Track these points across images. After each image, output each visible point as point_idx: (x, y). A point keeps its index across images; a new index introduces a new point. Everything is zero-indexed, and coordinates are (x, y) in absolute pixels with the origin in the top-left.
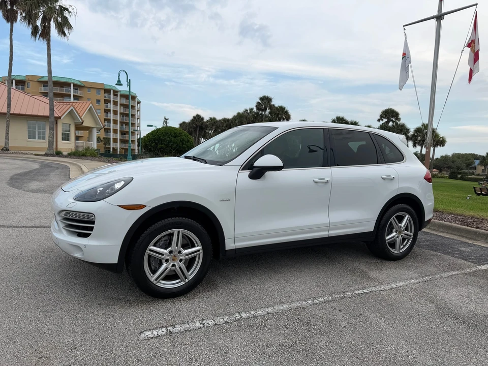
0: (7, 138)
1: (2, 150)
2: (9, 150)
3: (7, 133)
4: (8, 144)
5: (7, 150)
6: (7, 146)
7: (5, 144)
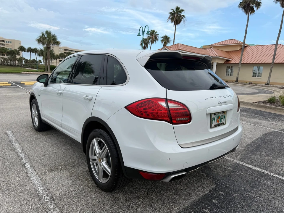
0: (269, 77)
1: (265, 84)
2: (269, 84)
3: (270, 75)
4: (270, 81)
5: (268, 84)
6: (268, 82)
7: (268, 81)
